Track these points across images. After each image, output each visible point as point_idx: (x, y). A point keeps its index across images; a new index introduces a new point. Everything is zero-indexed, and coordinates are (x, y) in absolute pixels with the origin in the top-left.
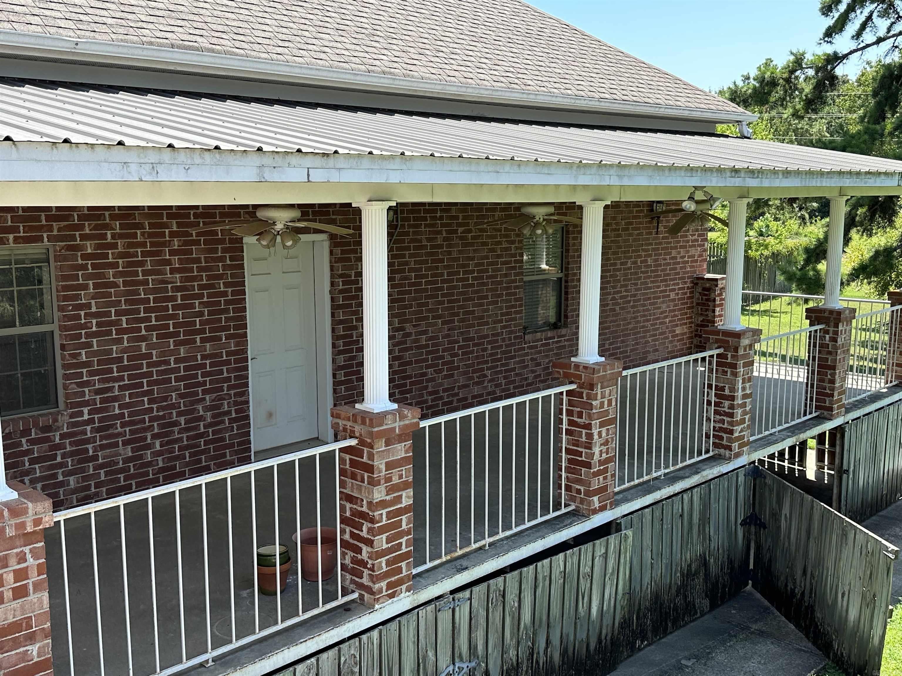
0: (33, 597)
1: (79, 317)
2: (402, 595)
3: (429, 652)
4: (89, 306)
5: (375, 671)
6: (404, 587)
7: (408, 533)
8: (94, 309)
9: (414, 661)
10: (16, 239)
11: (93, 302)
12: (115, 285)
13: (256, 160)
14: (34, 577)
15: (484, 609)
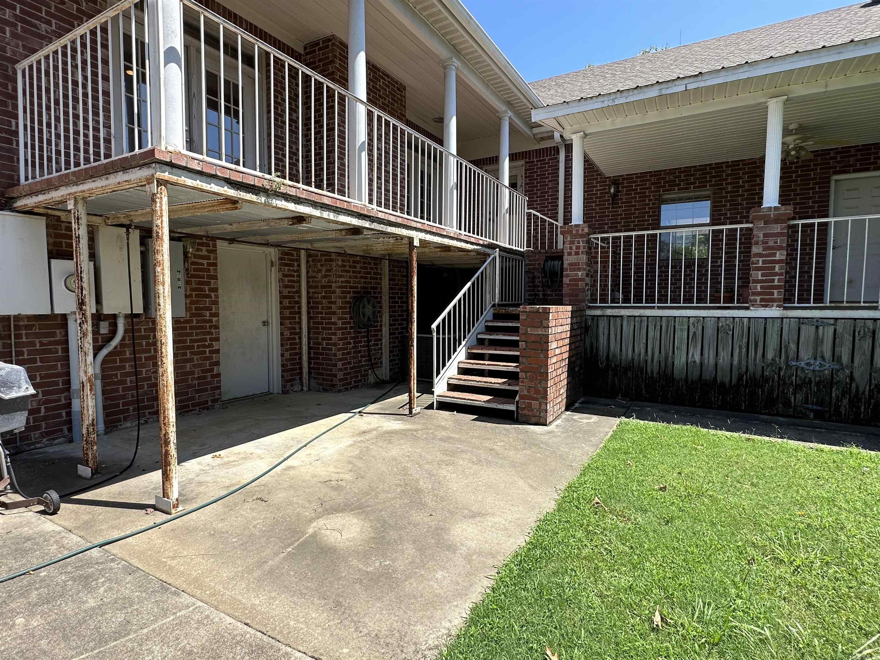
0: (581, 256)
1: (721, 219)
2: (774, 308)
3: (791, 344)
4: (726, 214)
5: (744, 339)
6: (775, 304)
7: (781, 274)
8: (729, 216)
9: (777, 345)
10: (694, 188)
11: (728, 212)
12: (741, 204)
13: (657, 87)
14: (582, 249)
15: (850, 335)
